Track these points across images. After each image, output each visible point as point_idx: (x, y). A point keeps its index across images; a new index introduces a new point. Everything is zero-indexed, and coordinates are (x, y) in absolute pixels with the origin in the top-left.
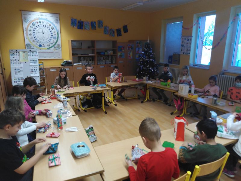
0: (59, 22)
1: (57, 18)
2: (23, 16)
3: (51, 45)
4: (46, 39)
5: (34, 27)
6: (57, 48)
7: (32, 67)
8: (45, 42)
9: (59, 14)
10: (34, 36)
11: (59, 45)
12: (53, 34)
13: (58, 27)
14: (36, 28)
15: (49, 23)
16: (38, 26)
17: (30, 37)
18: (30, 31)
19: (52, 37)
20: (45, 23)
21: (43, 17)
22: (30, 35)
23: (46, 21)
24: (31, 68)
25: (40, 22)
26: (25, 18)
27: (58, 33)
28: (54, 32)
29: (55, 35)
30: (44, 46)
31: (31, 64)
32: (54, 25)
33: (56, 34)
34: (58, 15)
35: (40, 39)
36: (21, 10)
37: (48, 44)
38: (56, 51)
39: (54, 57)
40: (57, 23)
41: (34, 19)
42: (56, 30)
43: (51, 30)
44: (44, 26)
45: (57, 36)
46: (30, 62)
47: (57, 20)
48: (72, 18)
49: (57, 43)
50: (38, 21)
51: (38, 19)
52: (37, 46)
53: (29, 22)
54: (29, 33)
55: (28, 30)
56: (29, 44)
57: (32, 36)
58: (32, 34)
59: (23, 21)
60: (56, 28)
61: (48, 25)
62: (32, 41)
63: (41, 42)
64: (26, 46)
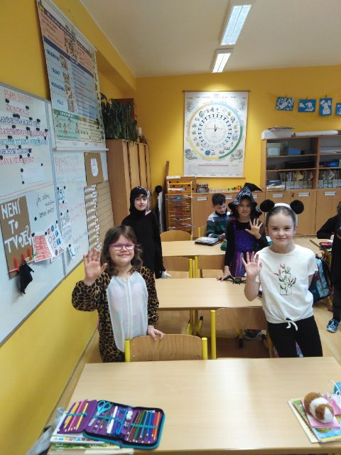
0: (246, 107)
1: (243, 100)
2: (187, 101)
3: (226, 152)
4: (220, 141)
5: (201, 119)
6: (235, 157)
8: (216, 146)
9: (249, 91)
10: (200, 135)
11: (240, 153)
12: (233, 130)
13: (244, 118)
14: (204, 120)
15: (229, 110)
16: (208, 118)
17: (192, 137)
18: (195, 126)
19: (230, 136)
20: (220, 111)
21: (218, 100)
22: (194, 133)
23: (223, 107)
25: (212, 110)
26: (189, 105)
27: (242, 128)
28: (235, 128)
29: (236, 132)
30: (214, 154)
32: (236, 113)
33: (239, 129)
34: (247, 93)
35: (210, 141)
36: (184, 91)
37: (222, 149)
38: (235, 162)
39: (229, 174)
40: (242, 108)
41: (202, 105)
42: (239, 123)
43: (230, 122)
44: (219, 116)
45: (239, 133)
47: (243, 104)
49: (238, 148)
50: (210, 107)
51: (210, 104)
52: (203, 153)
53: (194, 111)
54: (192, 129)
55: (192, 124)
56: (189, 150)
57: (197, 136)
58: (197, 132)
59: (186, 110)
60: (239, 118)
61: (226, 114)
62: (195, 145)
63: (210, 147)
64: (185, 154)
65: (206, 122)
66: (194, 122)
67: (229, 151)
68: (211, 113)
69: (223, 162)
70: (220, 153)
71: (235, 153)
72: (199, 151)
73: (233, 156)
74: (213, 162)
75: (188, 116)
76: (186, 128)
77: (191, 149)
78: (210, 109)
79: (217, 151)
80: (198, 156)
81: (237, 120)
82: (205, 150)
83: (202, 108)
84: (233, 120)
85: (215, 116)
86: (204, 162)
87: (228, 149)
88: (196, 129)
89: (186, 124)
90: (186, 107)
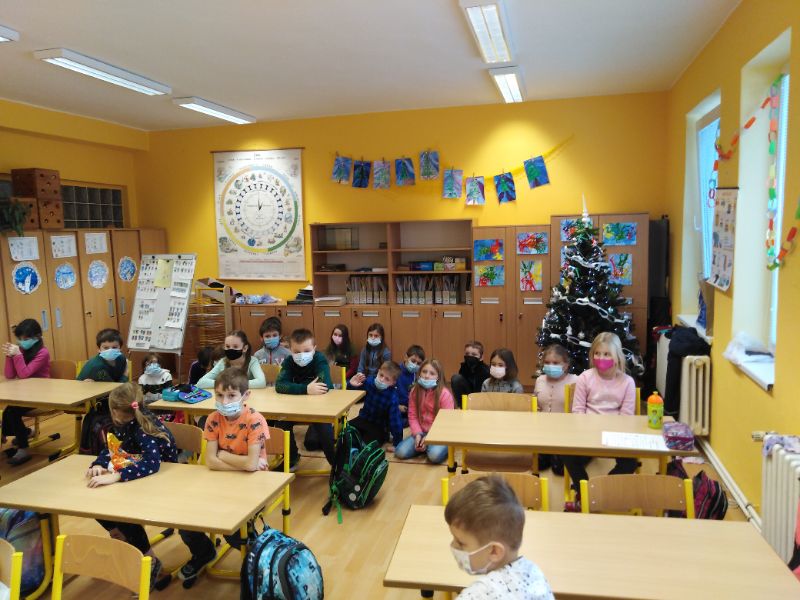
0: (299, 172)
1: (295, 162)
2: (217, 166)
3: (278, 241)
4: (267, 224)
5: (239, 191)
6: (292, 249)
7: (175, 303)
8: (263, 232)
9: (303, 148)
10: (239, 216)
11: (298, 240)
12: (285, 208)
13: (298, 189)
14: (243, 193)
15: (276, 177)
16: (247, 189)
17: (228, 218)
18: (230, 202)
19: (280, 216)
20: (265, 179)
21: (260, 163)
22: (230, 213)
23: (268, 173)
24: (172, 305)
25: (253, 178)
26: (220, 172)
27: (296, 203)
28: (287, 203)
29: (289, 210)
30: (260, 244)
31: (174, 294)
32: (286, 181)
33: (292, 206)
34: (299, 151)
35: (253, 224)
36: (213, 152)
37: (271, 237)
38: (291, 257)
39: (286, 276)
40: (294, 174)
41: (238, 171)
42: (291, 197)
43: (280, 196)
44: (264, 187)
45: (293, 212)
46: (174, 289)
47: (295, 168)
48: (337, 155)
49: (294, 235)
50: (249, 175)
51: (248, 170)
52: (245, 242)
53: (227, 179)
54: (227, 208)
55: (226, 200)
56: (225, 238)
57: (234, 216)
58: (234, 210)
59: (216, 178)
60: (292, 191)
61: (273, 182)
62: (233, 230)
63: (254, 233)
64: (219, 244)
65: (246, 196)
66: (228, 196)
67: (282, 240)
68: (251, 182)
69: (273, 256)
70: (270, 242)
71: (291, 241)
72: (239, 240)
73: (287, 247)
74: (261, 256)
75: (220, 187)
76: (218, 206)
77: (228, 236)
78: (249, 177)
79: (264, 239)
80: (237, 247)
81: (288, 192)
82: (248, 238)
83: (238, 175)
84: (283, 192)
85: (258, 186)
86: (248, 257)
87: (280, 237)
88: (232, 207)
89: (217, 199)
90: (216, 174)
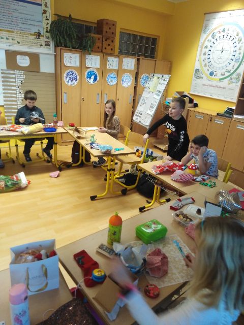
2: (205, 23)
3: (227, 74)
4: (224, 63)
5: (213, 40)
7: (154, 101)
8: (220, 68)
10: (209, 57)
11: (239, 75)
12: (237, 52)
15: (238, 30)
16: (218, 39)
18: (206, 47)
19: (233, 58)
20: (231, 32)
21: (231, 20)
22: (205, 54)
23: (234, 27)
24: (152, 102)
28: (240, 49)
29: (240, 54)
30: (216, 75)
31: (155, 96)
33: (242, 51)
35: (215, 62)
36: (205, 14)
37: (223, 71)
38: (231, 85)
39: (225, 98)
41: (216, 26)
43: (237, 43)
44: (229, 37)
45: (242, 55)
46: (156, 94)
50: (222, 28)
51: (222, 25)
54: (204, 50)
56: (198, 70)
57: (207, 57)
58: (207, 52)
59: (203, 31)
62: (203, 65)
63: (215, 68)
64: (194, 73)
65: (216, 43)
67: (229, 74)
68: (222, 33)
69: (222, 84)
70: (222, 75)
71: (234, 76)
72: (205, 72)
73: (231, 79)
74: (214, 83)
75: (203, 37)
76: (199, 49)
77: (200, 69)
78: (222, 30)
79: (219, 73)
80: (204, 76)
81: (243, 41)
82: (210, 71)
83: (216, 29)
84: (240, 41)
85: (225, 36)
86: (207, 82)
87: (229, 72)
88: (207, 50)
89: (200, 45)
90: (203, 28)
